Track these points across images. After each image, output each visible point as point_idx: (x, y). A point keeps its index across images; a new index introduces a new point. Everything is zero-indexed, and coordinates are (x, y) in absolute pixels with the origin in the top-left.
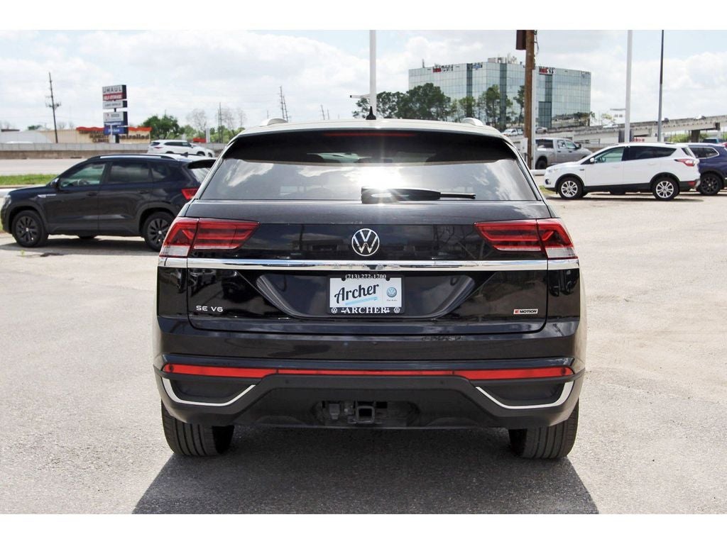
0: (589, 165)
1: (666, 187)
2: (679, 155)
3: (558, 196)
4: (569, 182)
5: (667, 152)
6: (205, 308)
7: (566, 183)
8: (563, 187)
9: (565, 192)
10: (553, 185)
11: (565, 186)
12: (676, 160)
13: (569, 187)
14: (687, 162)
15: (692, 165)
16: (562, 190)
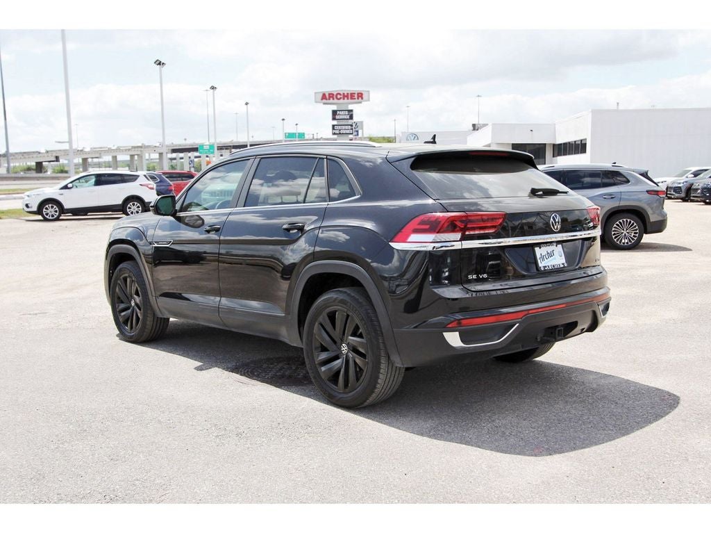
0: (67, 190)
1: (135, 207)
2: (141, 180)
3: (40, 217)
4: (50, 205)
5: (133, 178)
6: (475, 277)
7: (47, 206)
8: (44, 210)
9: (47, 214)
10: (35, 209)
11: (47, 209)
12: (141, 185)
13: (50, 209)
14: (150, 186)
15: (152, 189)
16: (44, 213)
